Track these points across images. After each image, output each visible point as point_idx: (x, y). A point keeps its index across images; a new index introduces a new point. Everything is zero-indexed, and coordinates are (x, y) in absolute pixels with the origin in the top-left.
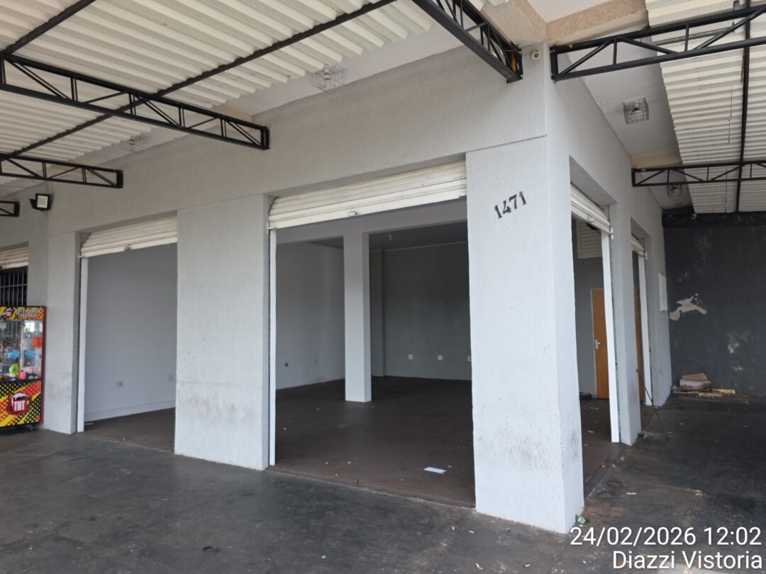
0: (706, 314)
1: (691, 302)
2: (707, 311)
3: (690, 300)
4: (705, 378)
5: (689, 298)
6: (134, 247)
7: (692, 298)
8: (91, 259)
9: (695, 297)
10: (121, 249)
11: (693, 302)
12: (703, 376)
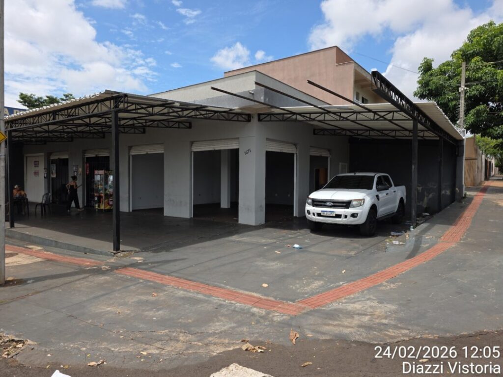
6: (149, 153)
8: (133, 156)
10: (145, 153)
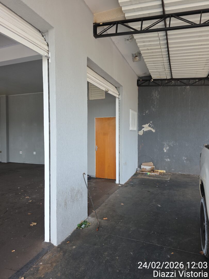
0: (155, 132)
1: (148, 126)
2: (155, 131)
3: (148, 125)
4: (152, 164)
5: (148, 124)
7: (149, 124)
9: (150, 123)
11: (149, 126)
12: (151, 163)
